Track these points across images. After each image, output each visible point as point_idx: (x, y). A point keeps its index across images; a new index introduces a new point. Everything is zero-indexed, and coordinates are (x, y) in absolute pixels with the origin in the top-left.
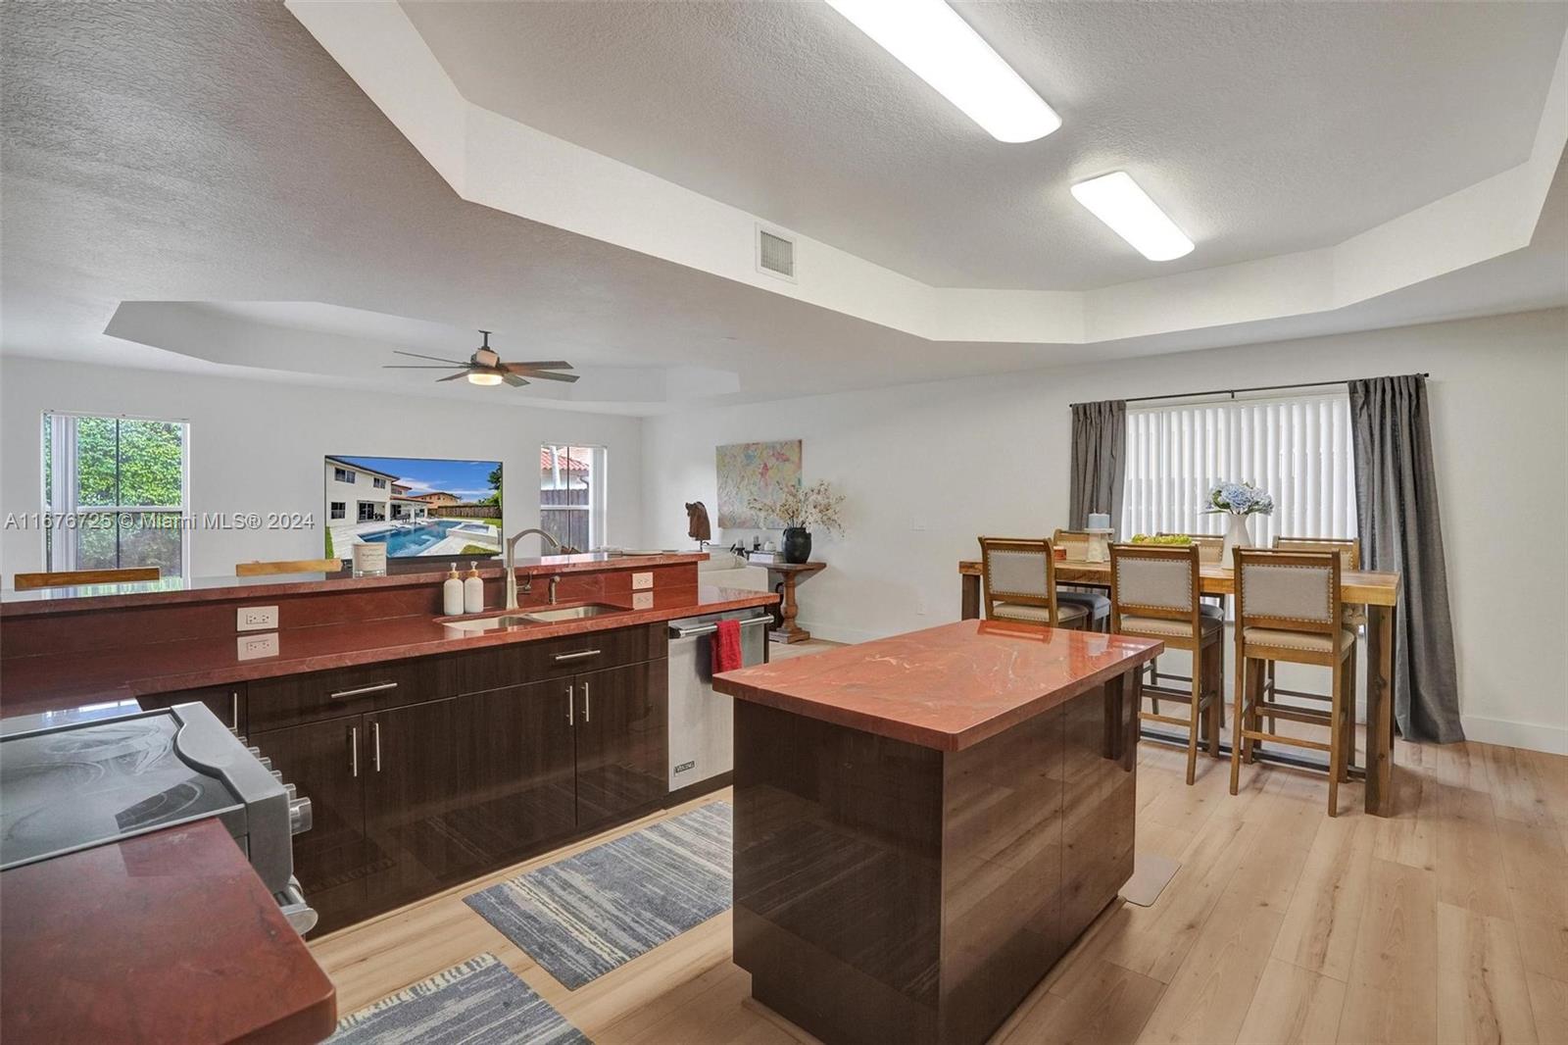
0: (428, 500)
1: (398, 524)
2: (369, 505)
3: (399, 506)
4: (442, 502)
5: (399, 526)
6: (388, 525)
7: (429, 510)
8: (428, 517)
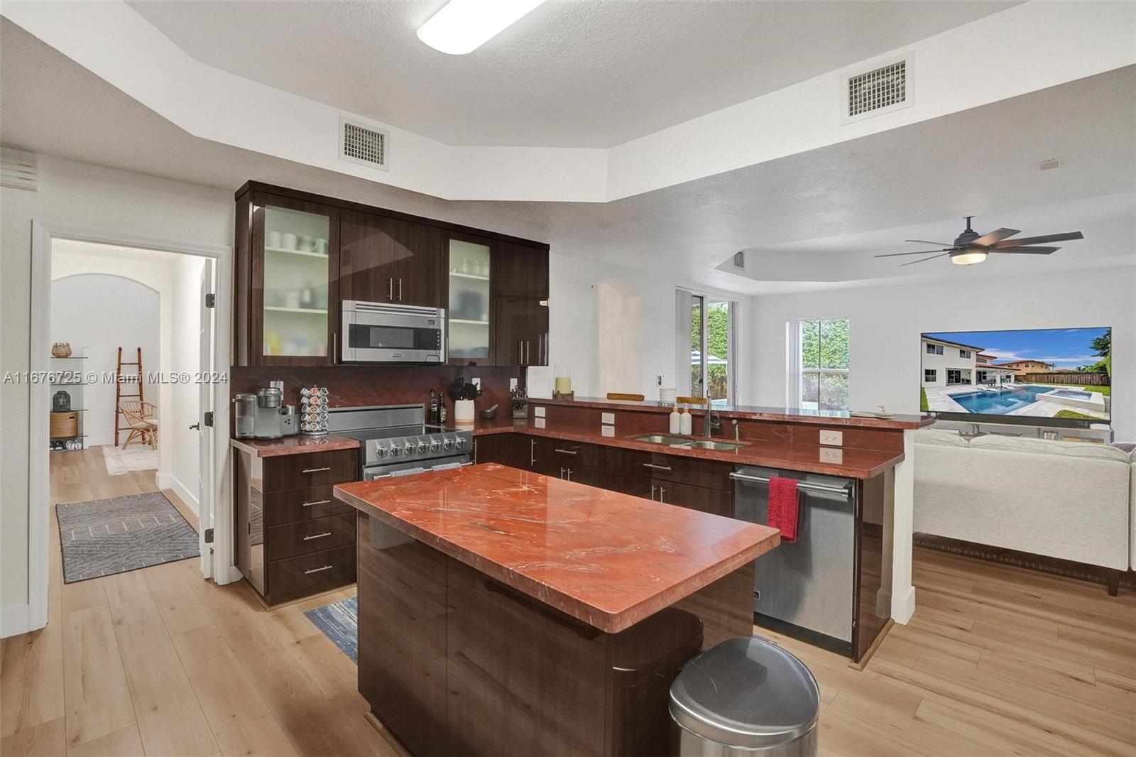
0: (1014, 367)
1: (984, 387)
2: (956, 372)
3: (985, 373)
4: (1029, 370)
5: (985, 389)
6: (974, 388)
7: (1016, 376)
8: (1015, 382)
